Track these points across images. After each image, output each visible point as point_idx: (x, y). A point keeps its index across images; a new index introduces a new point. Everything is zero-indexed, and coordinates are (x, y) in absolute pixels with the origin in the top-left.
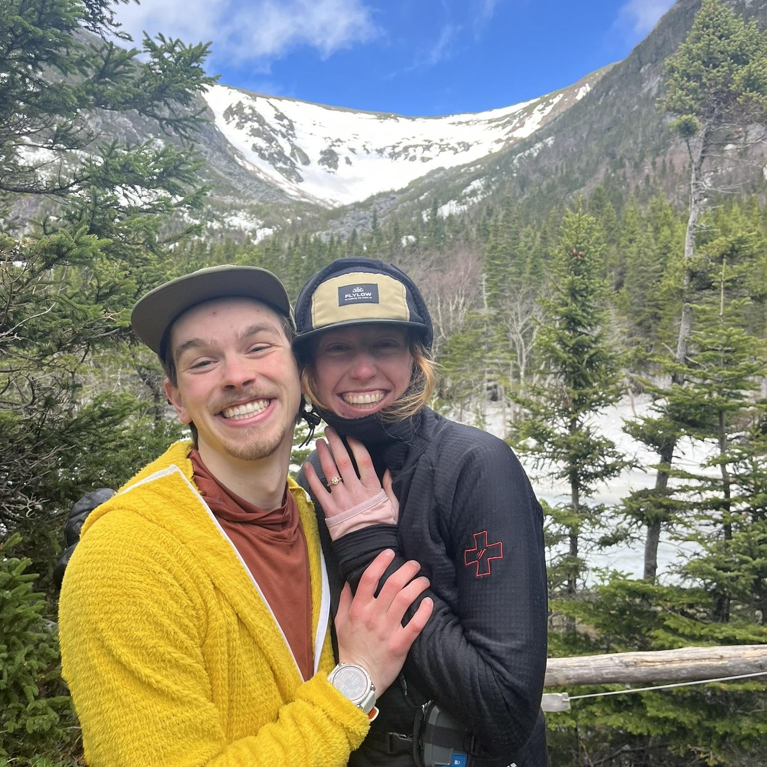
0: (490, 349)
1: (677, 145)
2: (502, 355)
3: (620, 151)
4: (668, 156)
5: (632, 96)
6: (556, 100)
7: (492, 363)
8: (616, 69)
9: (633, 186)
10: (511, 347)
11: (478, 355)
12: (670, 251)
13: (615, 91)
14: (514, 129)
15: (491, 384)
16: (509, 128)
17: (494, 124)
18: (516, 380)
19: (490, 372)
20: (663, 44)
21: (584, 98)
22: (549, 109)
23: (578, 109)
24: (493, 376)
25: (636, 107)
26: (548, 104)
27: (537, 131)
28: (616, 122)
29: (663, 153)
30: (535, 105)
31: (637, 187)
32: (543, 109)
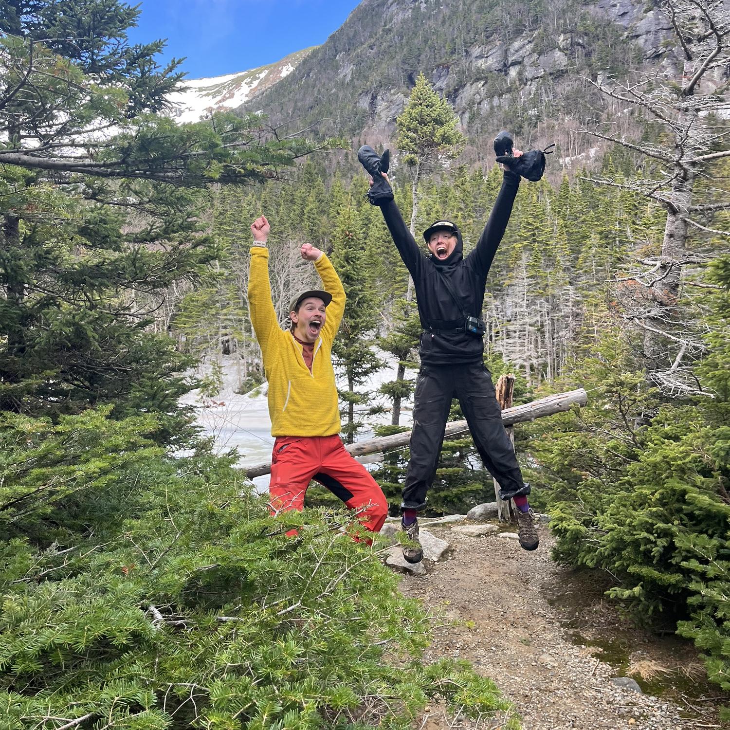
0: (223, 307)
1: (369, 127)
2: (236, 312)
3: (322, 130)
4: (363, 136)
5: (330, 80)
6: (262, 75)
7: (226, 319)
8: (315, 54)
9: (335, 162)
10: (241, 305)
11: (213, 311)
12: (370, 222)
13: (315, 74)
14: (224, 99)
15: (226, 338)
16: (219, 98)
17: (204, 93)
18: (248, 334)
19: (225, 327)
20: (354, 36)
21: (288, 76)
22: (256, 83)
23: (282, 87)
24: (227, 331)
25: (334, 90)
26: (255, 78)
27: (246, 102)
28: (317, 102)
29: (358, 134)
30: (242, 78)
31: (338, 162)
32: (251, 82)
